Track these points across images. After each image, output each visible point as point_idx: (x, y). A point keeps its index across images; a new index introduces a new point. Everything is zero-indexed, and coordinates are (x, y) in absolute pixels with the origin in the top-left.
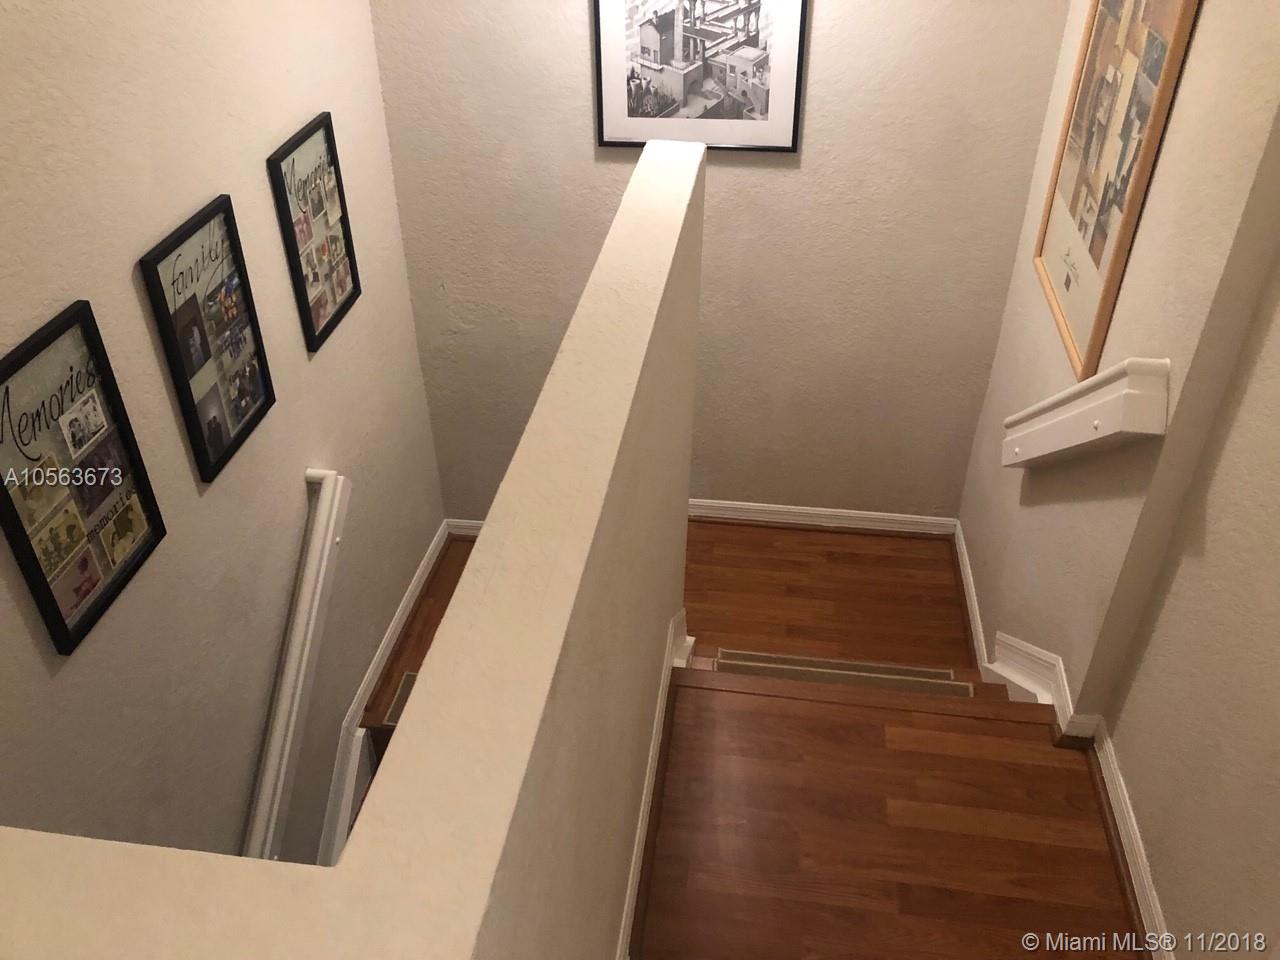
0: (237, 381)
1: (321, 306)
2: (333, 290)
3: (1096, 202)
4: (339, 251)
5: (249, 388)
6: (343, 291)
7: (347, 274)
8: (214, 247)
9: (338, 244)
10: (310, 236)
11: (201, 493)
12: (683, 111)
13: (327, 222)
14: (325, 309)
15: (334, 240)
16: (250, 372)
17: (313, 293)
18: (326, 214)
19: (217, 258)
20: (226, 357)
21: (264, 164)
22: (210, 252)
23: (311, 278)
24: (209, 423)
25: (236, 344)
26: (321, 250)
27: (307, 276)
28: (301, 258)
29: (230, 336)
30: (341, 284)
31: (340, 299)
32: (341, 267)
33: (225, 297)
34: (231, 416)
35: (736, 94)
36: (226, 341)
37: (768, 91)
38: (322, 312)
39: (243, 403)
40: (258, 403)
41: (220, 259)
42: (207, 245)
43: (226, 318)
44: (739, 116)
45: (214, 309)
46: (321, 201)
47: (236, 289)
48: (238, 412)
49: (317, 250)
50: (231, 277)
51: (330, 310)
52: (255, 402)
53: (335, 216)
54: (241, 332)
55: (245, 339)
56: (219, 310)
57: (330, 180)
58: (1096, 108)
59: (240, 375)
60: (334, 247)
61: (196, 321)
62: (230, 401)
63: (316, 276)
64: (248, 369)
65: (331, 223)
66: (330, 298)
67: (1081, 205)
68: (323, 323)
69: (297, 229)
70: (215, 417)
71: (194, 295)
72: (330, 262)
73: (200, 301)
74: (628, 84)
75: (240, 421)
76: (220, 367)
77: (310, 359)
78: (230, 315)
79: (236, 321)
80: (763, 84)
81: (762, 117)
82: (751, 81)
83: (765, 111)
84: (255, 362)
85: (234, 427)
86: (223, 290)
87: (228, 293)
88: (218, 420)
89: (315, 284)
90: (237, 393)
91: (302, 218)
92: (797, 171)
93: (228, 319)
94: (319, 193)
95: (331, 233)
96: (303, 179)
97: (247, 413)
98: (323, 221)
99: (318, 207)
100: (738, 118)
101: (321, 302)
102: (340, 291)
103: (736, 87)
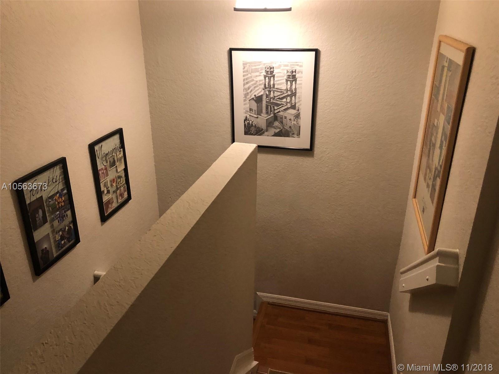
0: (61, 233)
1: (110, 204)
2: (117, 197)
3: (432, 176)
4: (122, 182)
5: (66, 236)
6: (122, 198)
7: (125, 191)
8: (55, 177)
9: (121, 179)
10: (107, 175)
11: (34, 280)
12: (266, 133)
13: (117, 170)
14: (112, 205)
15: (120, 177)
16: (68, 229)
17: (105, 198)
18: (116, 167)
19: (56, 182)
20: (56, 223)
21: (87, 147)
22: (53, 179)
23: (106, 192)
24: (43, 250)
25: (62, 218)
26: (113, 181)
27: (103, 191)
28: (101, 184)
29: (59, 214)
30: (121, 195)
31: (120, 201)
32: (122, 188)
33: (59, 198)
34: (56, 248)
35: (287, 128)
36: (57, 215)
37: (300, 126)
38: (110, 206)
39: (63, 242)
40: (71, 243)
41: (58, 182)
42: (51, 177)
43: (58, 207)
44: (288, 136)
45: (52, 203)
46: (114, 162)
47: (64, 195)
48: (59, 246)
49: (111, 181)
50: (62, 190)
51: (115, 205)
52: (69, 242)
53: (121, 167)
54: (65, 212)
55: (67, 216)
56: (55, 203)
57: (120, 154)
58: (431, 136)
59: (63, 230)
60: (119, 180)
61: (42, 207)
62: (55, 241)
63: (108, 192)
64: (67, 228)
65: (119, 170)
66: (115, 200)
67: (427, 177)
68: (110, 210)
69: (100, 172)
70: (46, 248)
71: (42, 196)
72: (117, 186)
73: (44, 199)
74: (245, 122)
75: (59, 250)
76: (52, 226)
77: (102, 225)
78: (60, 205)
79: (63, 208)
80: (298, 124)
81: (298, 136)
82: (293, 122)
83: (299, 134)
84: (71, 225)
85: (57, 252)
86: (58, 195)
87: (61, 196)
88: (47, 249)
89: (108, 194)
90: (60, 238)
91: (104, 169)
92: (312, 158)
93: (59, 207)
94: (114, 159)
95: (119, 174)
96: (106, 153)
97: (64, 246)
98: (115, 169)
99: (113, 164)
100: (288, 137)
101: (109, 202)
102: (121, 198)
103: (287, 125)
